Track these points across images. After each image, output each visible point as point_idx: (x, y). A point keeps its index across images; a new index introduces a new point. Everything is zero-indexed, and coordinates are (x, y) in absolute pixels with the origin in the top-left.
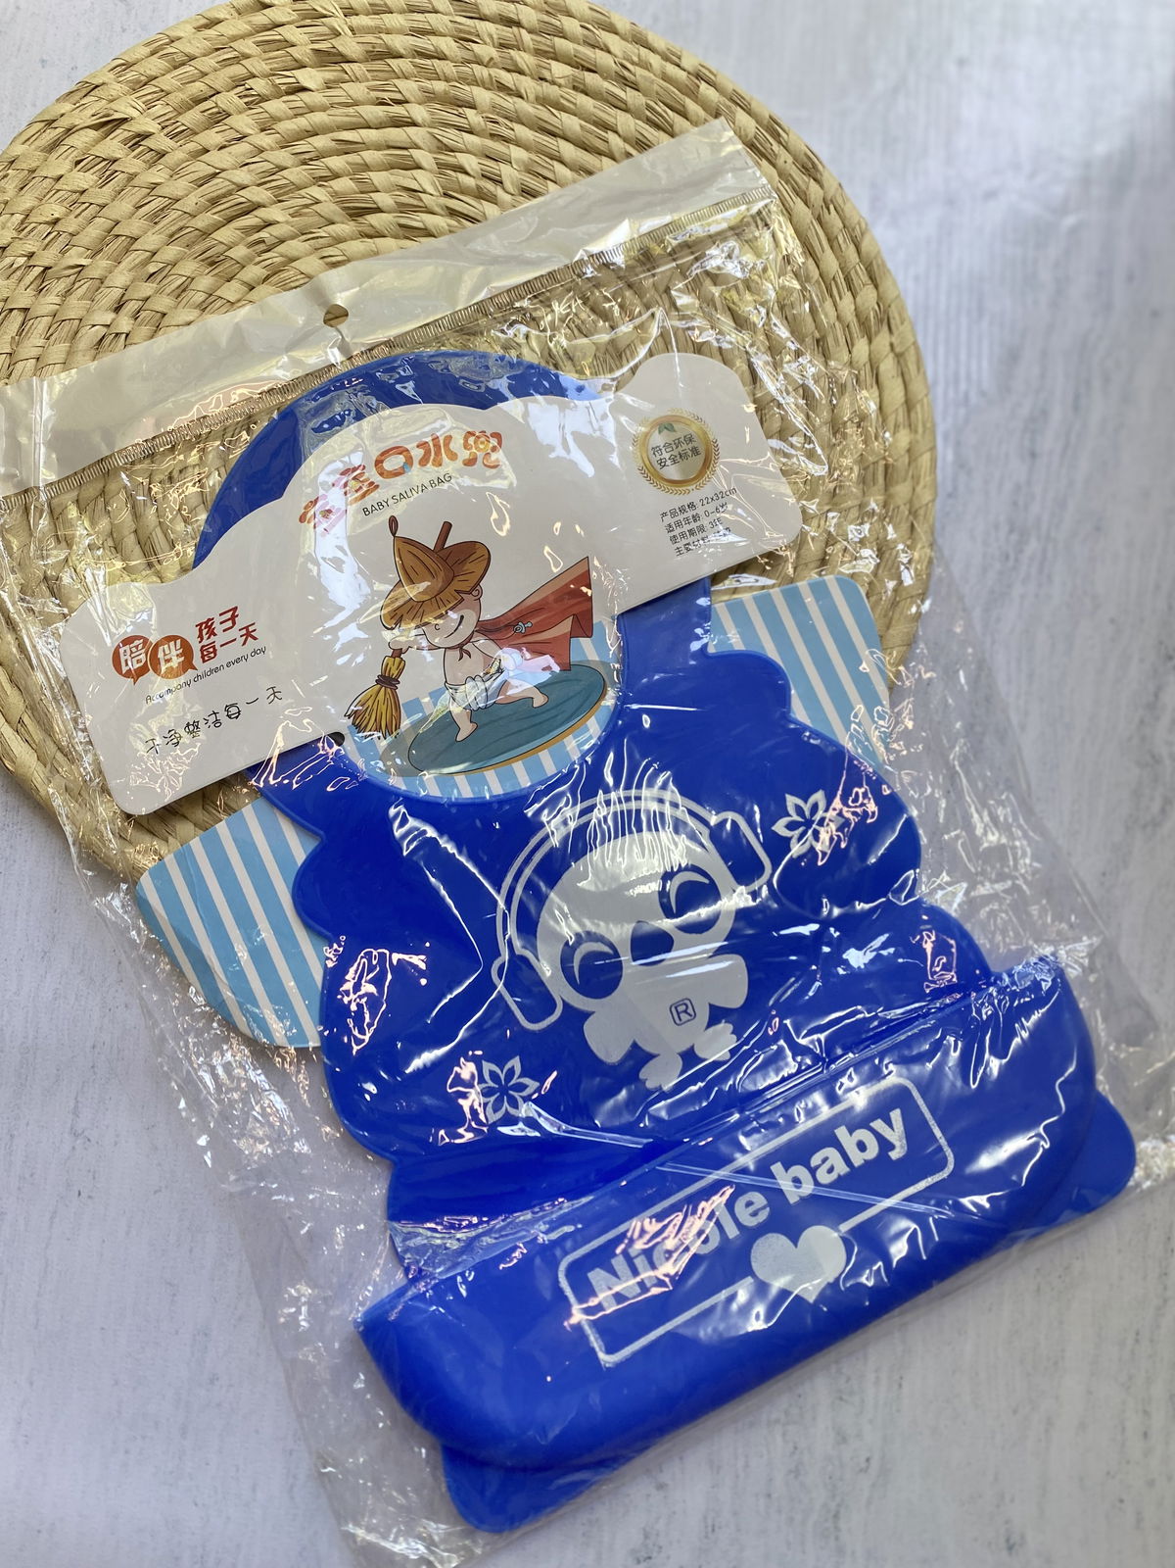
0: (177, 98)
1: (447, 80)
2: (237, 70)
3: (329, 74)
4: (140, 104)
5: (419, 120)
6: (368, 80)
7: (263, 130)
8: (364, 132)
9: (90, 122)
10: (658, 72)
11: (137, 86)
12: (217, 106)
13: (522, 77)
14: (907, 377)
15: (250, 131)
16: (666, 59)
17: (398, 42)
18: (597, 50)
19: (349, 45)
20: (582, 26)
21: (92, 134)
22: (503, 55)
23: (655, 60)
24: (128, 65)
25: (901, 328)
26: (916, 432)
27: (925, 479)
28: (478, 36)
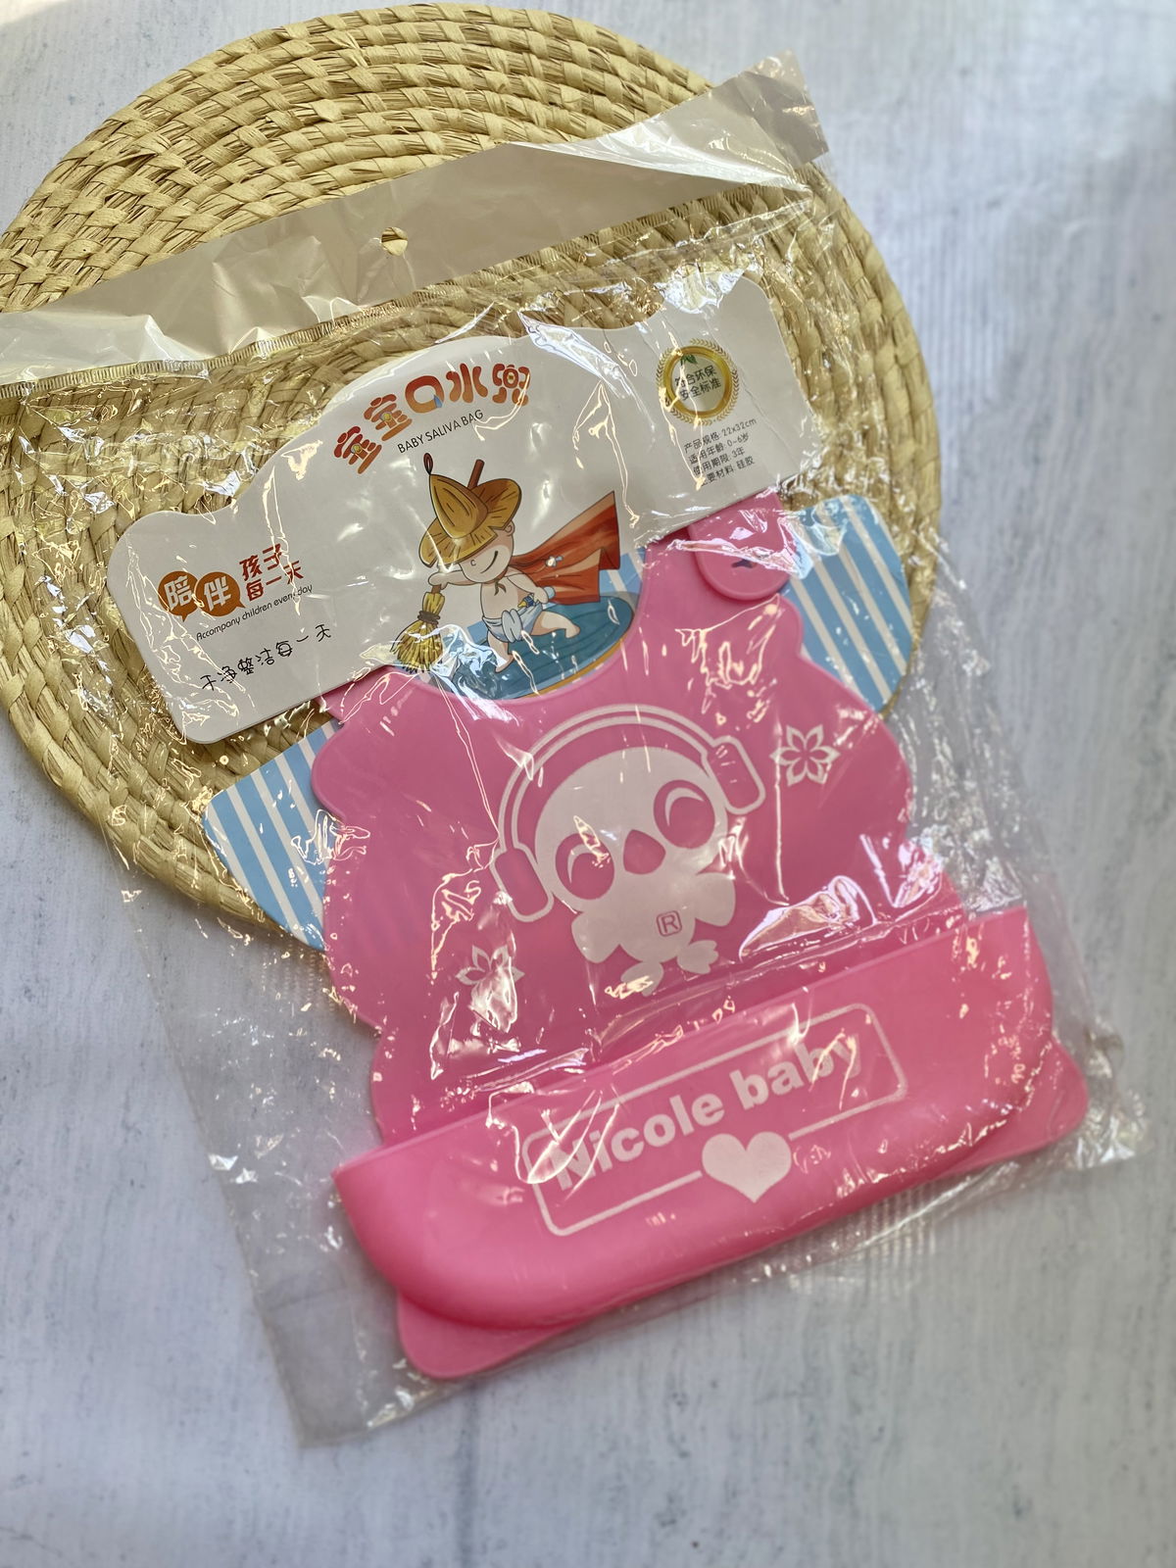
0: (202, 132)
1: (460, 107)
2: (258, 104)
3: (346, 105)
4: (166, 141)
5: (433, 147)
6: (384, 110)
7: (283, 162)
8: (381, 162)
9: (118, 159)
10: (665, 94)
11: (162, 122)
12: (239, 140)
13: (533, 103)
14: (911, 388)
15: (270, 163)
16: (673, 80)
17: (412, 71)
18: (606, 74)
19: (365, 76)
20: (591, 51)
21: (121, 170)
22: (514, 81)
23: (662, 82)
24: (153, 102)
25: (905, 340)
26: (920, 442)
27: (930, 488)
28: (490, 62)
